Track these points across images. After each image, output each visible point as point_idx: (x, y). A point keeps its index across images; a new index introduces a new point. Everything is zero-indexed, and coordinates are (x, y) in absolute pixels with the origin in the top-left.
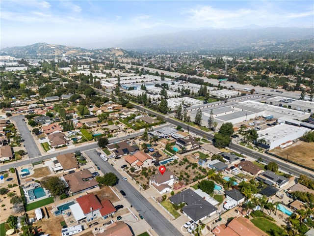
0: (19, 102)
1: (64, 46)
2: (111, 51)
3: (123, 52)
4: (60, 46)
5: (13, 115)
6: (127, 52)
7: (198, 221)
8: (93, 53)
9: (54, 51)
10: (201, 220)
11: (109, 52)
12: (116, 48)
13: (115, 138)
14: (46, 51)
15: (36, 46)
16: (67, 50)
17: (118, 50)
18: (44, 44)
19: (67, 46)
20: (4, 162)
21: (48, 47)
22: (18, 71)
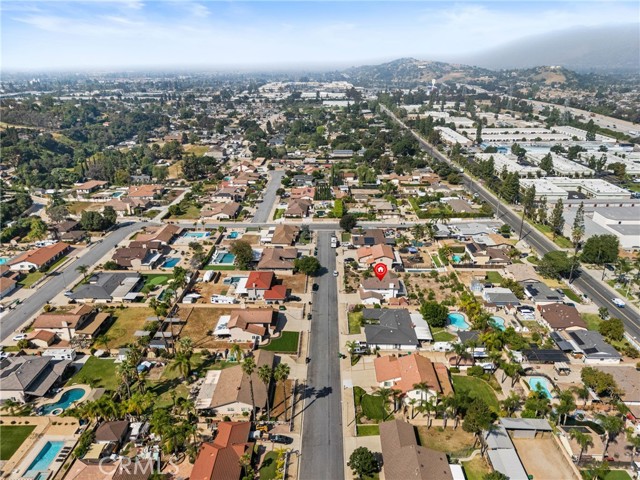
0: (298, 153)
1: (444, 65)
2: (537, 73)
3: (565, 75)
4: (437, 63)
5: (276, 169)
6: (576, 76)
7: (374, 346)
8: (495, 78)
9: (422, 74)
10: (380, 346)
11: (532, 75)
12: (552, 67)
13: (377, 222)
14: (408, 74)
15: (395, 64)
16: (445, 73)
17: (554, 71)
18: (410, 60)
19: (451, 63)
20: (221, 220)
21: (415, 66)
22: (337, 108)
